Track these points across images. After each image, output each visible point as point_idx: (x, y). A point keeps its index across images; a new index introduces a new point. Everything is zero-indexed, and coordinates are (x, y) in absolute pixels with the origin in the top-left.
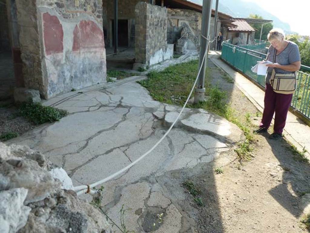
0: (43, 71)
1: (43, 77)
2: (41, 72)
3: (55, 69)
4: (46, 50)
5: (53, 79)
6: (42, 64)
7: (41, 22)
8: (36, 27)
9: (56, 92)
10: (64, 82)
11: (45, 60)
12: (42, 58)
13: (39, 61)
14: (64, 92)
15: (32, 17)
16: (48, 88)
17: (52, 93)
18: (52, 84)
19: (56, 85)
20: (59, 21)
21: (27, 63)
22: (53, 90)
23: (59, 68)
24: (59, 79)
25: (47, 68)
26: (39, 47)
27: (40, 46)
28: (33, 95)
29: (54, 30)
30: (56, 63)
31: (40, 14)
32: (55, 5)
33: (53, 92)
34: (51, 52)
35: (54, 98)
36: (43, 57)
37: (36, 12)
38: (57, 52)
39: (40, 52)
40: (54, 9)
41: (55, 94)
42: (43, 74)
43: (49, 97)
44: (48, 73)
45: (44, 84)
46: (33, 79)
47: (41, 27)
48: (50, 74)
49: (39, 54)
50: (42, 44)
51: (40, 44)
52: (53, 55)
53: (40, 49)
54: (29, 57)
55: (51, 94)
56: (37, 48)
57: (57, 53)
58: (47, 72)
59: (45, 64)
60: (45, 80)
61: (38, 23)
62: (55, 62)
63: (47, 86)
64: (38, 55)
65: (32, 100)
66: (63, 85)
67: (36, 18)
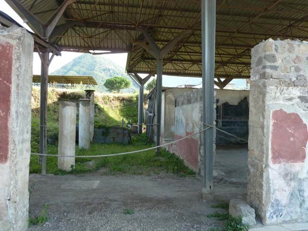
0: (264, 184)
1: (264, 193)
2: (262, 185)
3: (285, 185)
4: (273, 158)
5: (279, 198)
6: (265, 175)
7: (269, 122)
8: (262, 127)
9: (282, 216)
10: (301, 205)
11: (270, 170)
12: (265, 167)
13: (262, 171)
14: (300, 220)
15: (261, 115)
16: (269, 209)
17: (274, 216)
18: (278, 205)
19: (284, 206)
20: (301, 119)
21: (252, 170)
22: (277, 212)
23: (293, 184)
24: (291, 199)
25: (271, 182)
26: (263, 153)
27: (265, 152)
28: (244, 214)
29: (290, 131)
30: (289, 177)
31: (270, 112)
32: (298, 100)
33: (277, 216)
34: (281, 160)
35: (277, 225)
36: (267, 166)
37: (264, 110)
38: (292, 160)
39: (264, 160)
40: (296, 104)
41: (280, 220)
42: (265, 188)
43: (268, 221)
44: (271, 189)
45: (264, 202)
46: (254, 191)
47: (268, 127)
48: (274, 190)
49: (262, 161)
50: (267, 149)
51: (265, 149)
52: (284, 165)
53: (265, 156)
54: (254, 163)
55: (272, 217)
56: (261, 153)
57: (293, 162)
58: (269, 186)
59: (269, 176)
60: (267, 197)
61: (265, 123)
62: (286, 175)
63: (267, 205)
64: (261, 163)
65: (241, 220)
66: (298, 210)
67: (264, 118)
